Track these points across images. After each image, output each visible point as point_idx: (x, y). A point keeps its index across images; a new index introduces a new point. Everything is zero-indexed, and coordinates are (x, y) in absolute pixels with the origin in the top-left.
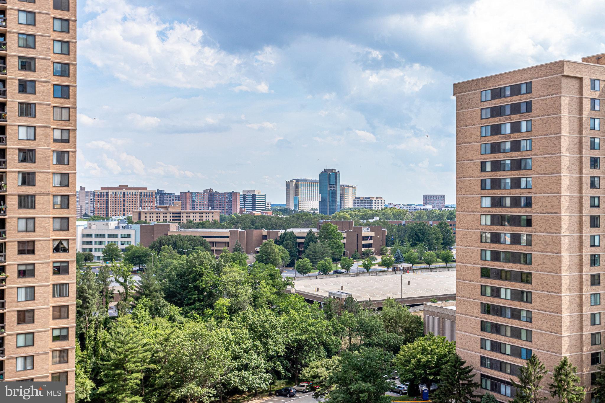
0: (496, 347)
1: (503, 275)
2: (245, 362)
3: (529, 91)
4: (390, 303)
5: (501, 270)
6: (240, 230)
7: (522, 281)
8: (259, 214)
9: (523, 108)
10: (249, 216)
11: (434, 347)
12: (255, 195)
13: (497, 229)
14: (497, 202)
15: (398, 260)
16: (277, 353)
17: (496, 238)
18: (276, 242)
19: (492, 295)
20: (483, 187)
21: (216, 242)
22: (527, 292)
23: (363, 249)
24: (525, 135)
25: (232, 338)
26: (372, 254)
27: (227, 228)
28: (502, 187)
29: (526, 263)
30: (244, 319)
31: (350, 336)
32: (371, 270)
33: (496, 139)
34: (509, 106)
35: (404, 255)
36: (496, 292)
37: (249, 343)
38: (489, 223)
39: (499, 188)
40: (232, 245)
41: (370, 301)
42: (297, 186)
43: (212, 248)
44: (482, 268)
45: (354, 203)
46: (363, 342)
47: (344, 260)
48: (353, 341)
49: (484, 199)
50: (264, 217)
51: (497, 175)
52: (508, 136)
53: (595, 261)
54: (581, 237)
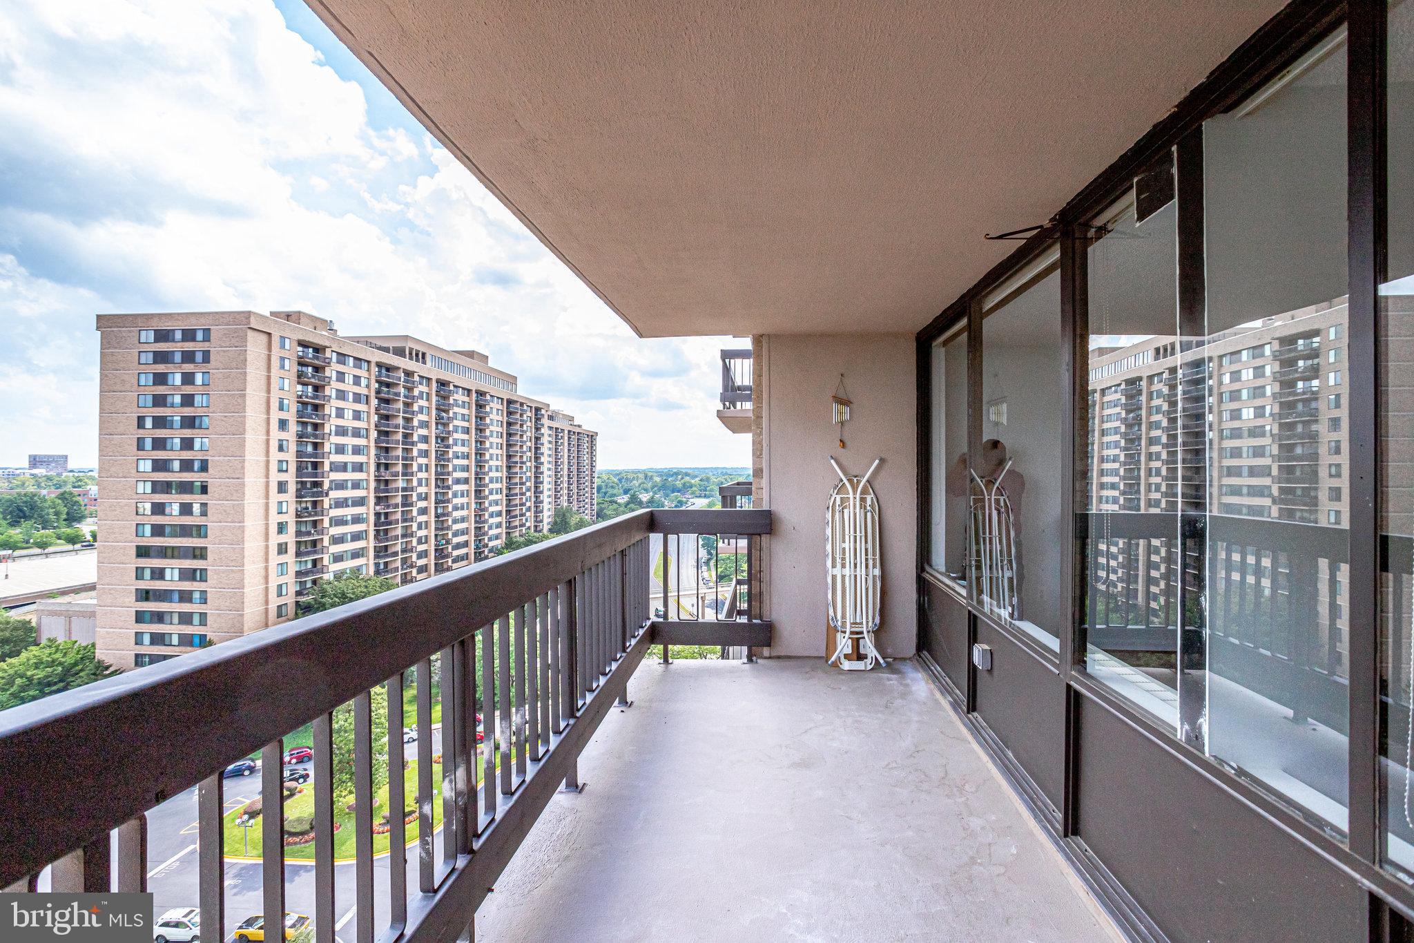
0: (158, 639)
1: (169, 553)
3: (207, 339)
5: (166, 548)
7: (195, 557)
9: (199, 357)
11: (58, 655)
13: (160, 498)
14: (160, 466)
19: (152, 578)
20: (141, 447)
22: (201, 570)
24: (201, 388)
28: (169, 448)
29: (199, 536)
33: (161, 390)
34: (180, 354)
36: (159, 574)
38: (149, 490)
39: (164, 448)
44: (138, 547)
49: (141, 462)
51: (161, 433)
52: (177, 388)
53: (281, 528)
54: (267, 505)
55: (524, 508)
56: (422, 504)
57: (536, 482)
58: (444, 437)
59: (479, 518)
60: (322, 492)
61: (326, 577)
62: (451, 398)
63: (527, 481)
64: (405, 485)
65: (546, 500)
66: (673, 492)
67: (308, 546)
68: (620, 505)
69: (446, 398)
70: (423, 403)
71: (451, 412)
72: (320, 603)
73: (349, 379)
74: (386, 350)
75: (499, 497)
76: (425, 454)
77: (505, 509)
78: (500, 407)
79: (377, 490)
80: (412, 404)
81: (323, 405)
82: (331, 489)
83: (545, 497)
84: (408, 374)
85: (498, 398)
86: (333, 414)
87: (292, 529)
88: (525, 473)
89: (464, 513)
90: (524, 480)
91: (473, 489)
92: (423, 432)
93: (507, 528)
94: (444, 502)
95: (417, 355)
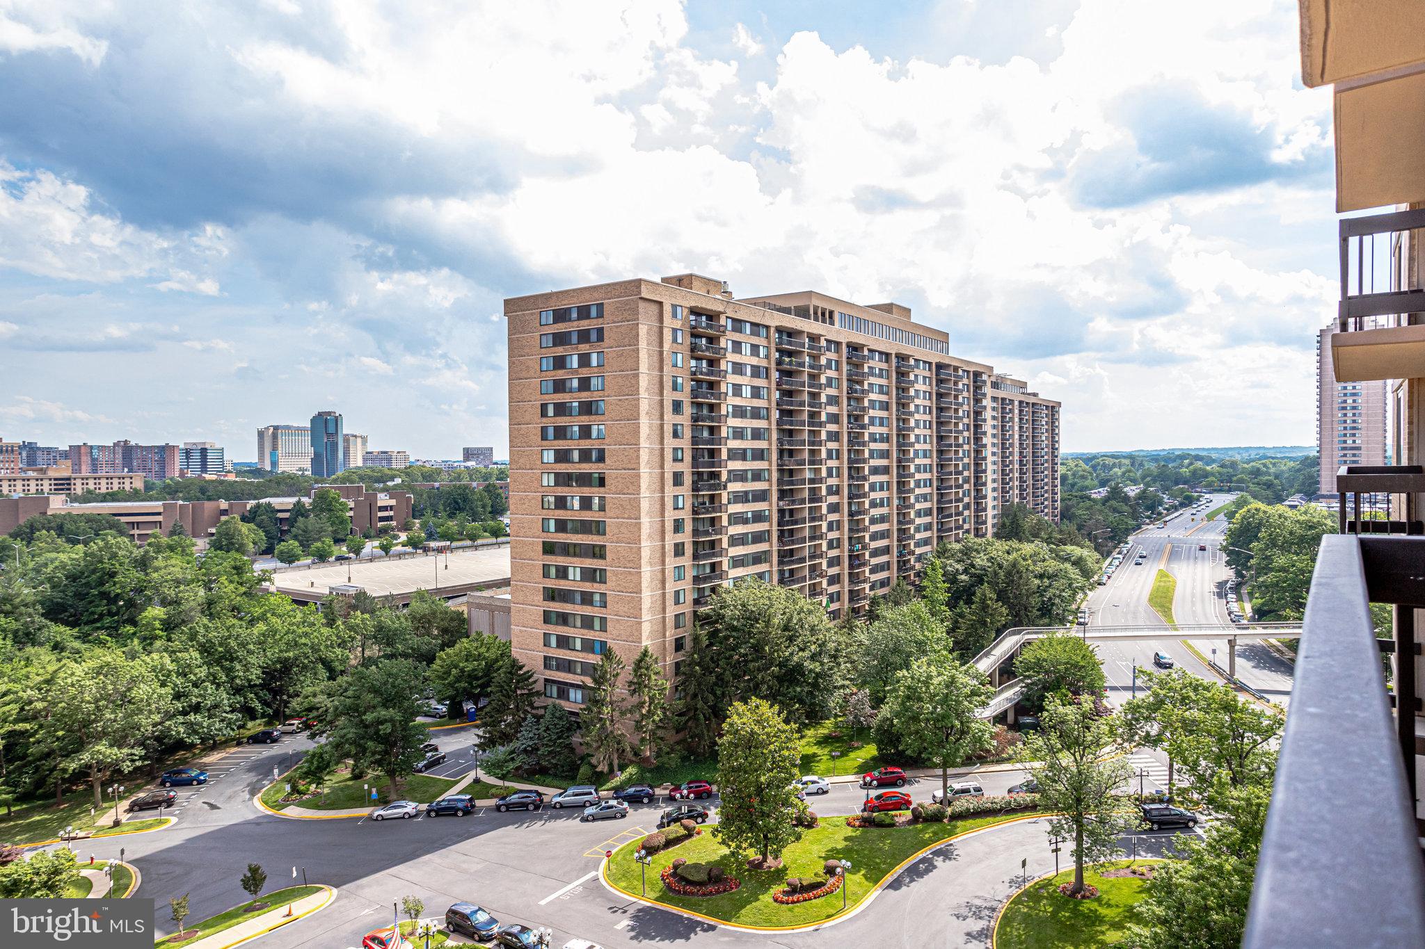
0: (564, 642)
1: (571, 550)
2: (194, 700)
3: (600, 315)
4: (421, 595)
5: (569, 544)
6: (181, 502)
7: (594, 556)
8: (214, 477)
9: (594, 336)
10: (196, 482)
11: (483, 650)
12: (206, 449)
13: (562, 491)
14: (562, 456)
15: (431, 536)
16: (249, 681)
17: (561, 503)
18: (244, 519)
19: (557, 577)
20: (544, 437)
21: (138, 523)
22: (601, 570)
23: (380, 524)
24: (596, 370)
25: (171, 667)
26: (393, 529)
27: (157, 500)
28: (569, 437)
29: (598, 533)
30: (193, 636)
31: (363, 646)
32: (391, 553)
33: (560, 374)
34: (576, 333)
35: (438, 530)
36: (562, 573)
37: (202, 672)
38: (552, 483)
39: (565, 438)
40: (168, 526)
41: (392, 596)
42: (275, 436)
43: (132, 532)
44: (544, 543)
45: (365, 460)
46: (381, 654)
47: (352, 540)
48: (367, 653)
49: (545, 453)
50: (222, 482)
51: (562, 421)
52: (575, 371)
53: (678, 526)
54: (663, 498)
55: (961, 505)
56: (833, 499)
57: (976, 471)
58: (858, 416)
59: (903, 518)
60: (719, 484)
61: (726, 584)
62: (866, 366)
63: (964, 469)
64: (812, 476)
65: (990, 495)
66: (1177, 484)
67: (705, 548)
68: (1094, 501)
69: (859, 366)
70: (831, 373)
71: (866, 383)
72: (719, 614)
73: (746, 349)
74: (787, 311)
75: (927, 490)
76: (834, 436)
77: (935, 506)
78: (927, 374)
79: (780, 482)
80: (818, 376)
81: (719, 382)
82: (729, 480)
83: (989, 490)
84: (814, 338)
85: (925, 362)
86: (730, 393)
87: (688, 527)
88: (962, 459)
89: (884, 510)
90: (961, 468)
91: (895, 480)
92: (832, 409)
93: (938, 530)
94: (859, 496)
95: (823, 314)
